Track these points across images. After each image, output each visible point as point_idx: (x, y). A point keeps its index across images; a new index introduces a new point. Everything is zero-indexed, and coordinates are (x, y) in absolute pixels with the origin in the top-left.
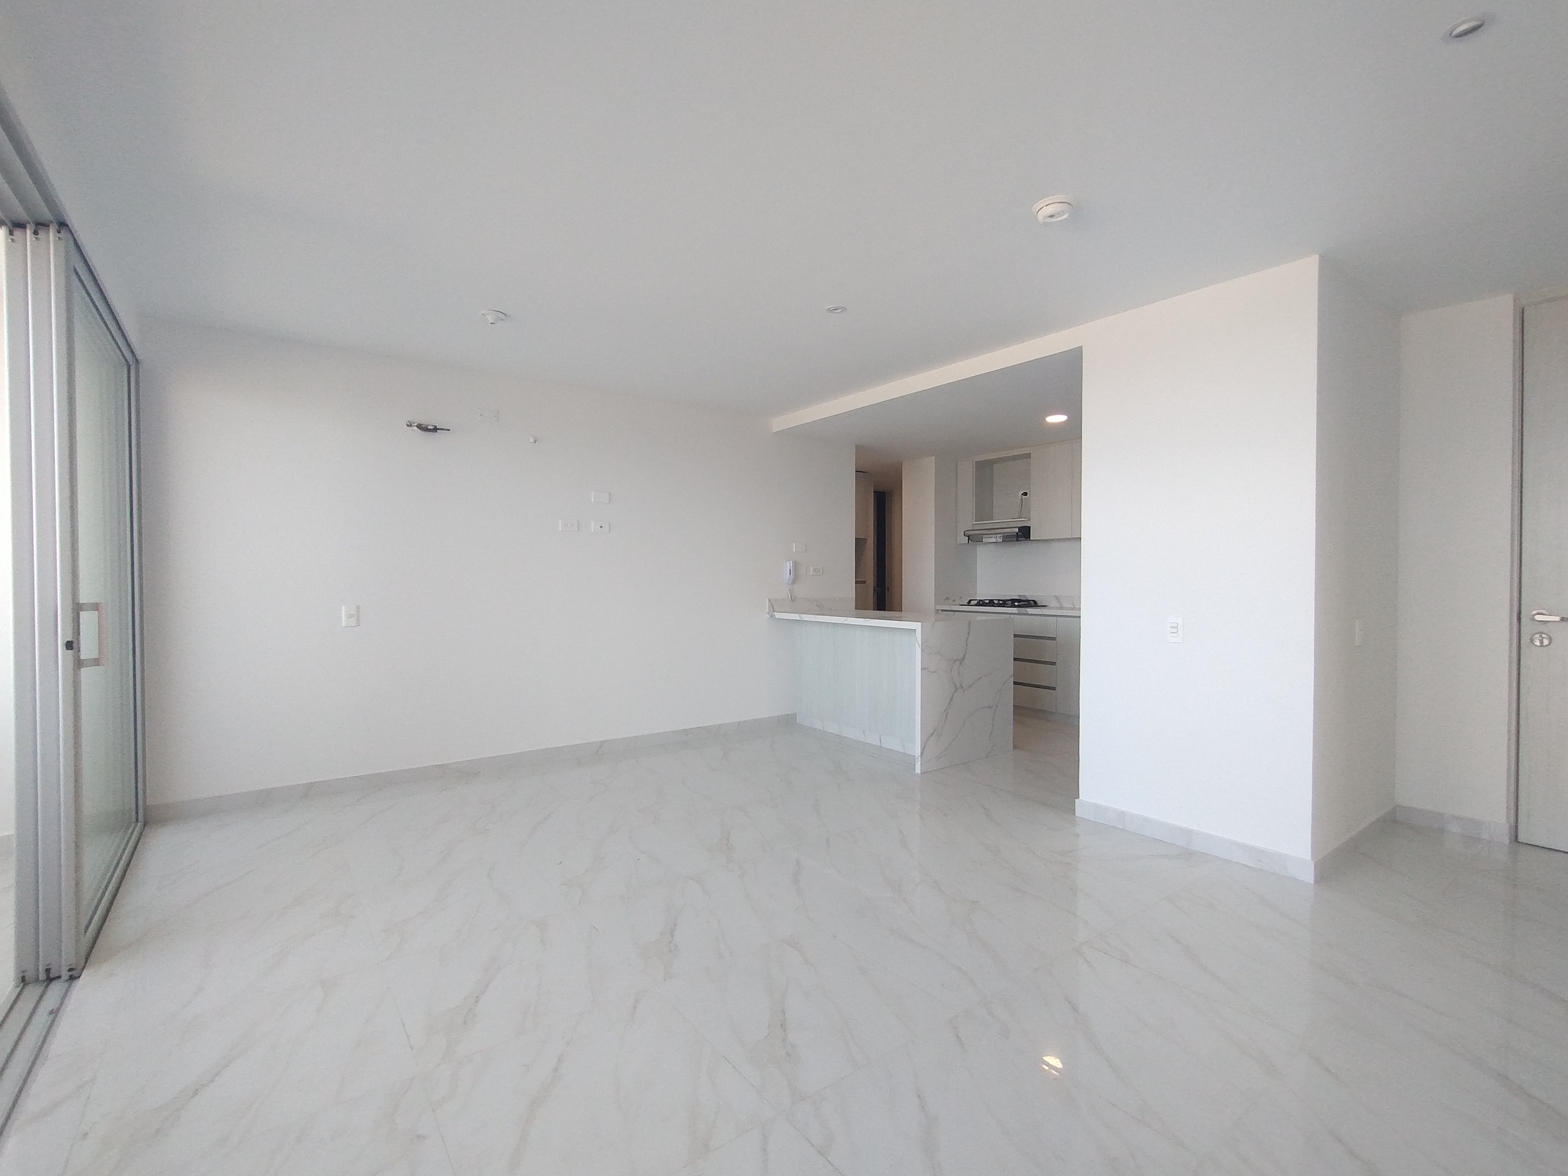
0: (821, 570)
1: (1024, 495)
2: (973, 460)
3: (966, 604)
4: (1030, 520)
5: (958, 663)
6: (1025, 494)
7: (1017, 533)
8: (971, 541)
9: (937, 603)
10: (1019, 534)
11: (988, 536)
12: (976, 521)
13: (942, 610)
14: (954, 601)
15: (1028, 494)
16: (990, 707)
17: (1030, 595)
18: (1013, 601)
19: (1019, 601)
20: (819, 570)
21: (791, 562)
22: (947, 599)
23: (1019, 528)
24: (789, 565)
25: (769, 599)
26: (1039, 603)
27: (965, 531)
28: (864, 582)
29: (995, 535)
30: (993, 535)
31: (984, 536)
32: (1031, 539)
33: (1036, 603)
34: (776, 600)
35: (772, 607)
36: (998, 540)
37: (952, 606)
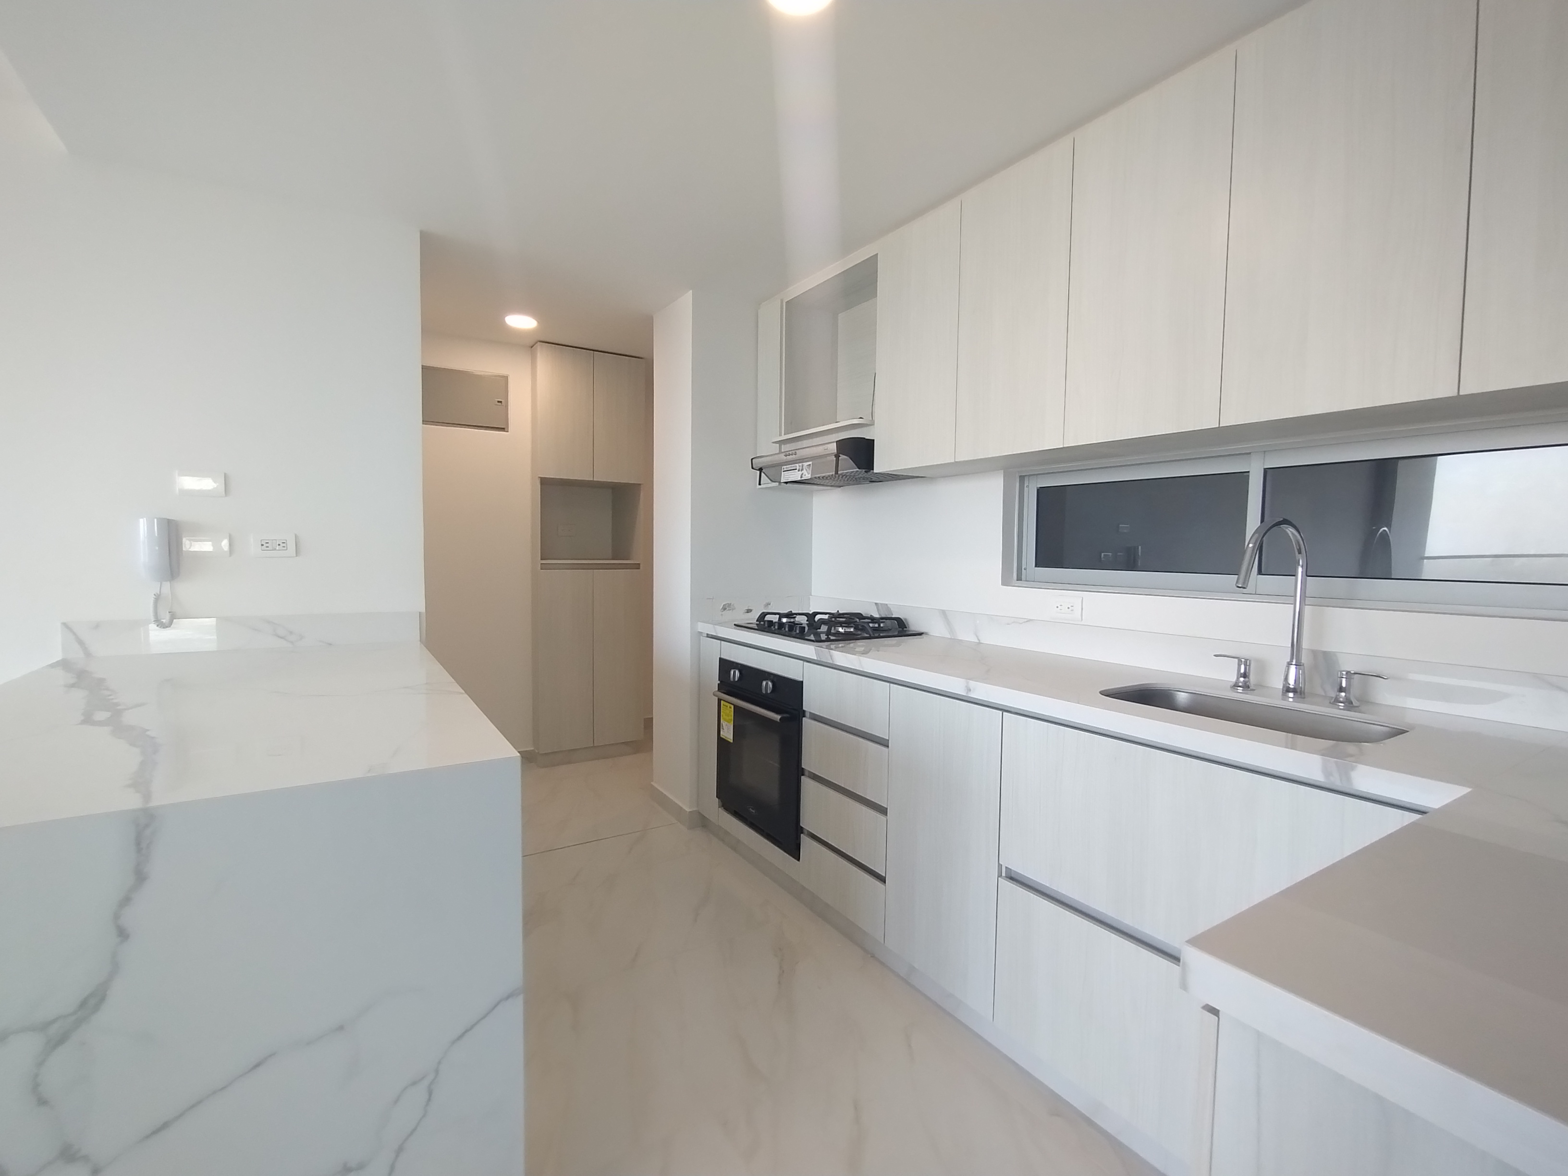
0: (291, 545)
2: (780, 300)
3: (751, 623)
4: (872, 424)
7: (836, 456)
10: (841, 456)
11: (788, 467)
12: (781, 436)
20: (284, 542)
21: (154, 519)
22: (727, 607)
23: (838, 442)
24: (146, 531)
25: (65, 625)
26: (914, 627)
27: (752, 459)
28: (637, 566)
29: (800, 464)
30: (797, 465)
31: (784, 468)
32: (875, 471)
33: (905, 625)
34: (97, 626)
35: (81, 643)
36: (805, 475)
37: (718, 628)
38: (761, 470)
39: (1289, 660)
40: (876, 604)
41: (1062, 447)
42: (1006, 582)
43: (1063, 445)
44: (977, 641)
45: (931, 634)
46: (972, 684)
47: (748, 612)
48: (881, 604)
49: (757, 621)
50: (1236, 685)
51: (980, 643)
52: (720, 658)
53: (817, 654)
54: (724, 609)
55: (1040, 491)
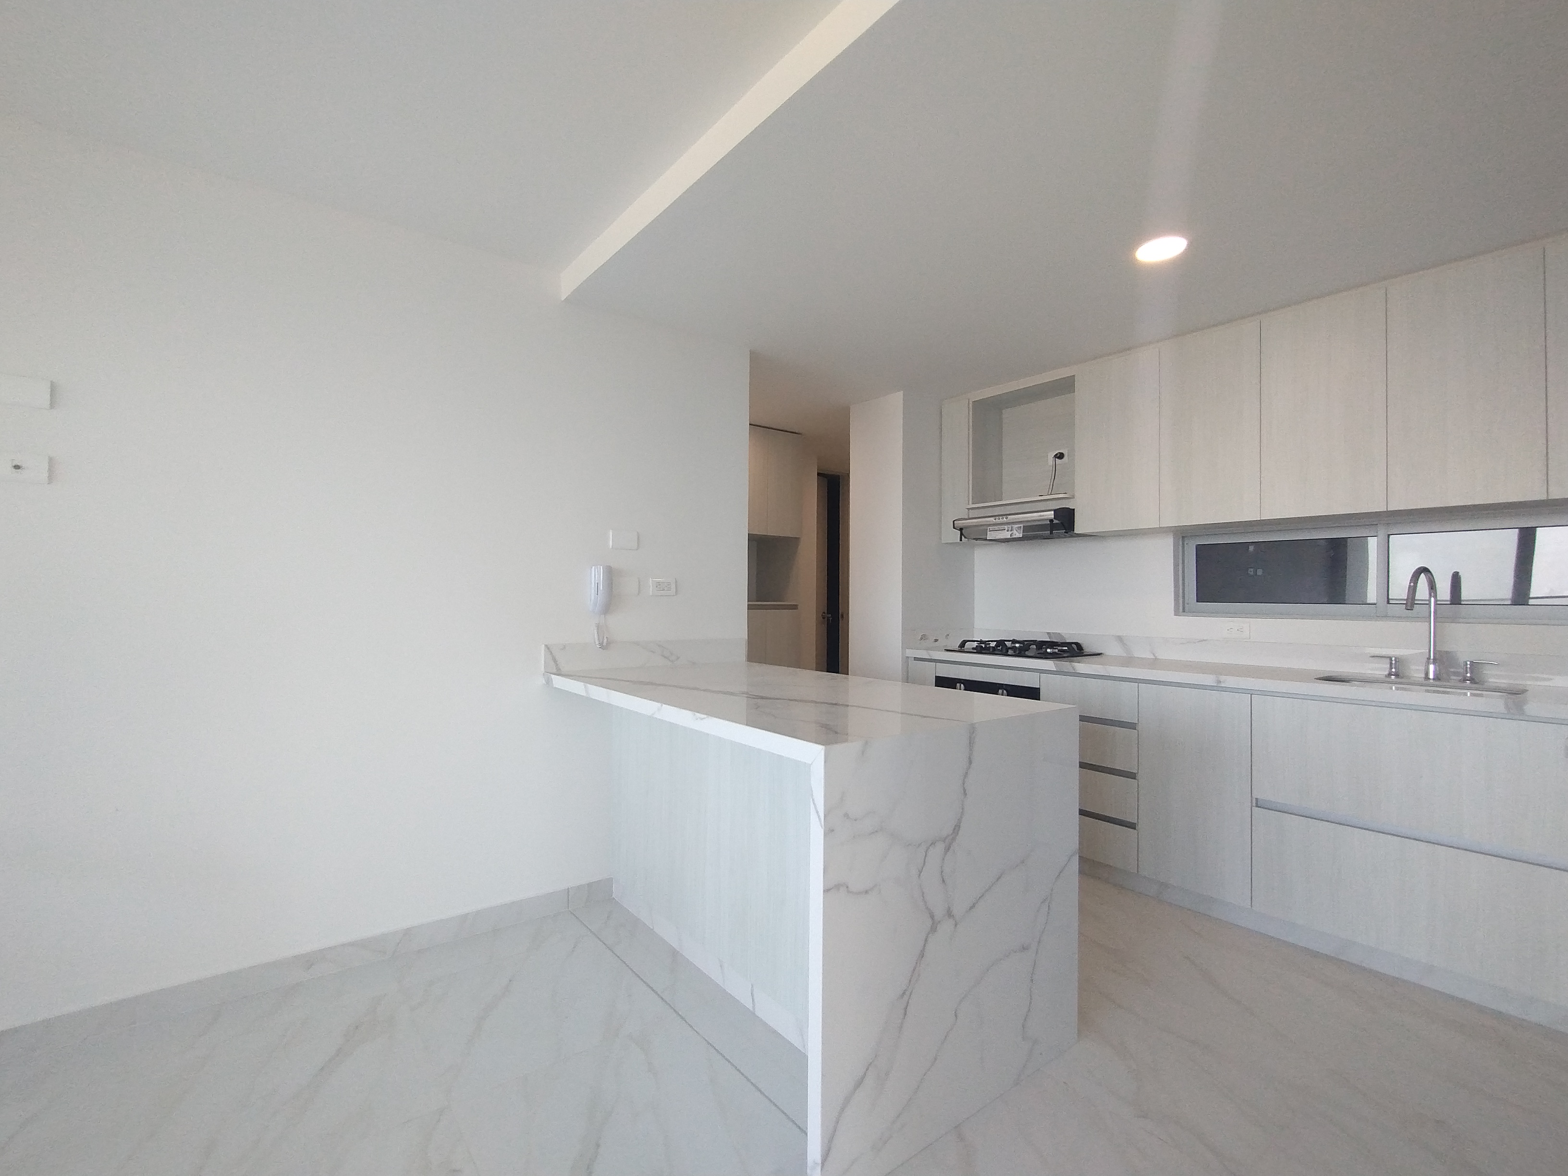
0: (673, 586)
1: (1058, 458)
2: (969, 400)
3: (957, 648)
4: (1073, 497)
5: (940, 847)
6: (1060, 456)
7: (1051, 521)
8: (965, 538)
9: (905, 645)
10: (1055, 521)
11: (996, 528)
12: (973, 504)
13: (916, 659)
14: (936, 640)
15: (1066, 457)
16: (1024, 948)
17: (1069, 633)
18: (1041, 645)
19: (1052, 644)
20: (669, 584)
21: (601, 567)
22: (924, 638)
23: (1055, 511)
24: (596, 576)
25: (546, 646)
26: (1087, 649)
27: (954, 521)
28: (795, 607)
29: (1010, 526)
30: (1006, 527)
31: (990, 529)
32: (1075, 532)
33: (1082, 648)
34: (564, 648)
35: (555, 661)
36: (1015, 534)
37: (931, 652)
38: (961, 530)
39: (1428, 656)
40: (1048, 633)
41: (1259, 519)
42: (1176, 613)
43: (1260, 518)
44: (1152, 657)
45: (1108, 654)
46: (1222, 678)
47: (935, 642)
48: (1053, 633)
49: (959, 647)
50: (1390, 675)
51: (1156, 659)
52: (936, 676)
53: (1056, 666)
54: (921, 639)
55: (1199, 548)
